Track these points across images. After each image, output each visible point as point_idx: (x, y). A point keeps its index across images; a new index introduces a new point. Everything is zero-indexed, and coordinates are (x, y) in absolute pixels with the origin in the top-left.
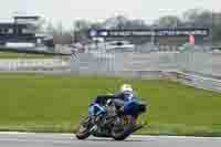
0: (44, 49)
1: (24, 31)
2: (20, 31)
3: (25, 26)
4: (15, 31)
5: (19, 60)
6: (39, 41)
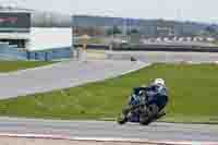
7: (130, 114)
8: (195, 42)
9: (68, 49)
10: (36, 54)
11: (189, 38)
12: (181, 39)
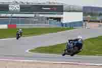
9: (81, 22)
10: (66, 24)
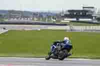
0: (96, 21)
1: (87, 14)
2: (85, 14)
3: (87, 11)
4: (83, 13)
5: (84, 27)
6: (94, 18)
7: (52, 55)
8: (29, 20)
11: (26, 19)
12: (22, 19)
